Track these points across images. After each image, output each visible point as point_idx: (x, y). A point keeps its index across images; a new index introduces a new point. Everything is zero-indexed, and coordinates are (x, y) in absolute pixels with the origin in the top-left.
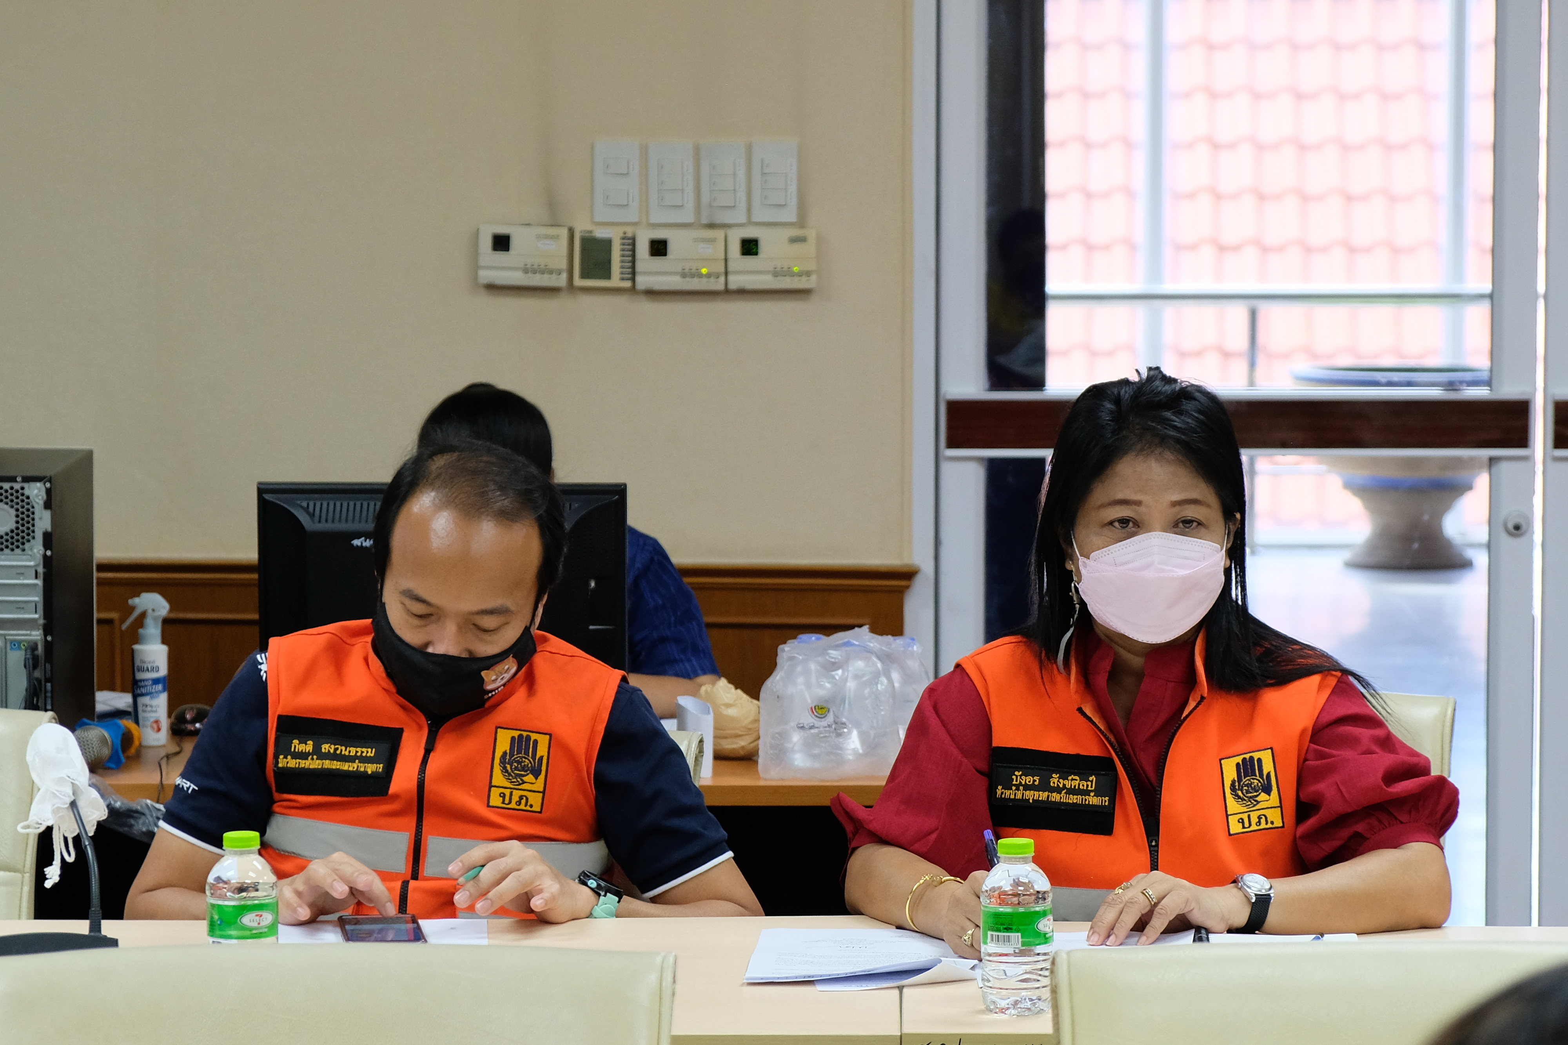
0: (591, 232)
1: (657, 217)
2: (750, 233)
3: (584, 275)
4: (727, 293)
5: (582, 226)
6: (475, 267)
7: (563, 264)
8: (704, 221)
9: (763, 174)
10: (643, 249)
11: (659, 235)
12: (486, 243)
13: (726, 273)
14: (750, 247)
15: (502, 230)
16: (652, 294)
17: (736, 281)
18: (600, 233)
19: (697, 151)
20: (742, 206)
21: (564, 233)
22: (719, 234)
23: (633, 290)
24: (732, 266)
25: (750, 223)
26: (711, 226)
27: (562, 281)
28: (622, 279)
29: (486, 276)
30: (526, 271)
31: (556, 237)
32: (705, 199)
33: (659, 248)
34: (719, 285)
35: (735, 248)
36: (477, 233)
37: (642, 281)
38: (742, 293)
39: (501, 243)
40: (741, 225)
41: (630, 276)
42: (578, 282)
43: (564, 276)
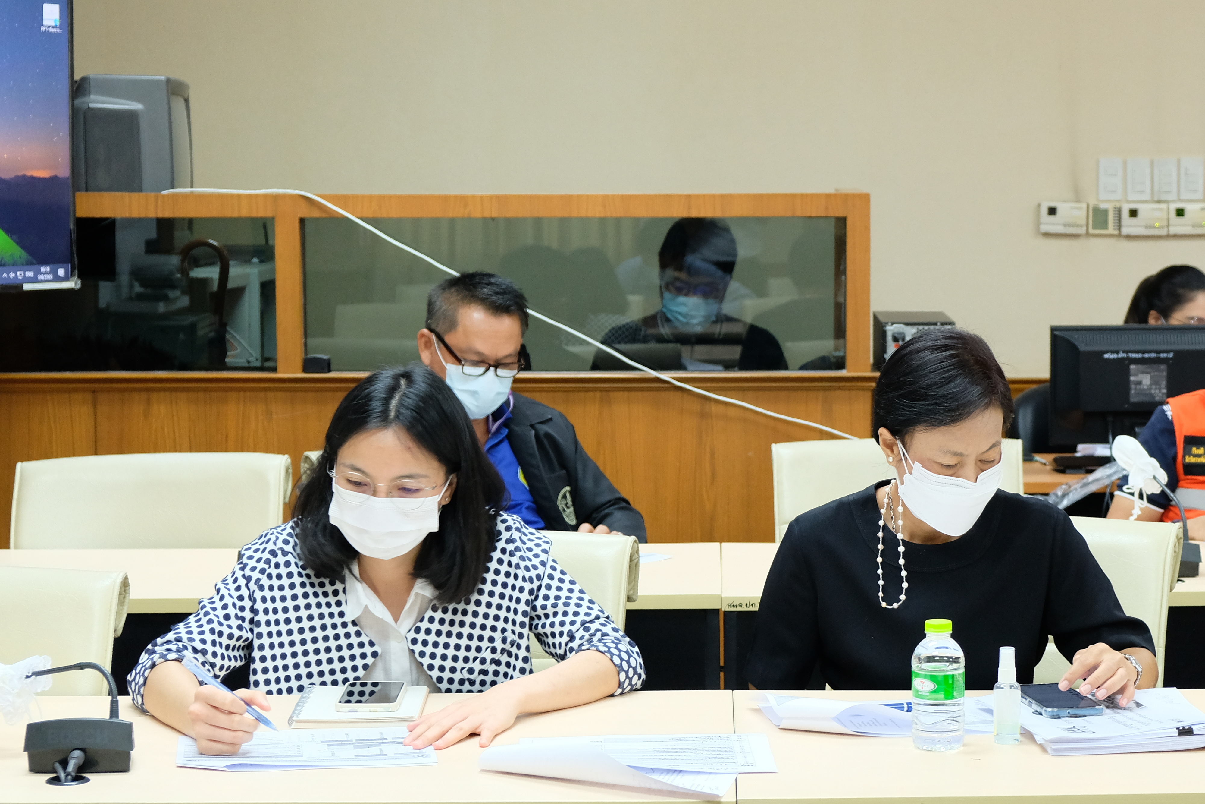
0: (1097, 205)
1: (1132, 197)
2: (1180, 205)
3: (1095, 228)
4: (1169, 237)
5: (1093, 202)
6: (1038, 224)
7: (1084, 222)
8: (1156, 199)
9: (1186, 174)
10: (1125, 214)
11: (1133, 206)
12: (1044, 211)
13: (1168, 226)
14: (1180, 213)
15: (1052, 204)
16: (1129, 237)
17: (1173, 230)
18: (1103, 206)
19: (1152, 163)
20: (1175, 190)
21: (1084, 206)
22: (1164, 206)
23: (1120, 236)
24: (1171, 222)
25: (1180, 200)
26: (1159, 202)
27: (1083, 231)
28: (1115, 229)
29: (1044, 228)
30: (1065, 225)
31: (1079, 208)
32: (1156, 188)
33: (1134, 213)
34: (1164, 232)
35: (1173, 213)
36: (1039, 205)
37: (1125, 231)
38: (1176, 236)
39: (1052, 211)
40: (1173, 201)
41: (1117, 227)
42: (1091, 231)
43: (1084, 229)
